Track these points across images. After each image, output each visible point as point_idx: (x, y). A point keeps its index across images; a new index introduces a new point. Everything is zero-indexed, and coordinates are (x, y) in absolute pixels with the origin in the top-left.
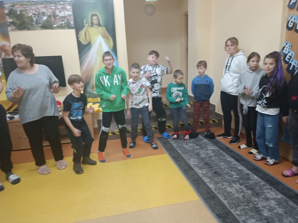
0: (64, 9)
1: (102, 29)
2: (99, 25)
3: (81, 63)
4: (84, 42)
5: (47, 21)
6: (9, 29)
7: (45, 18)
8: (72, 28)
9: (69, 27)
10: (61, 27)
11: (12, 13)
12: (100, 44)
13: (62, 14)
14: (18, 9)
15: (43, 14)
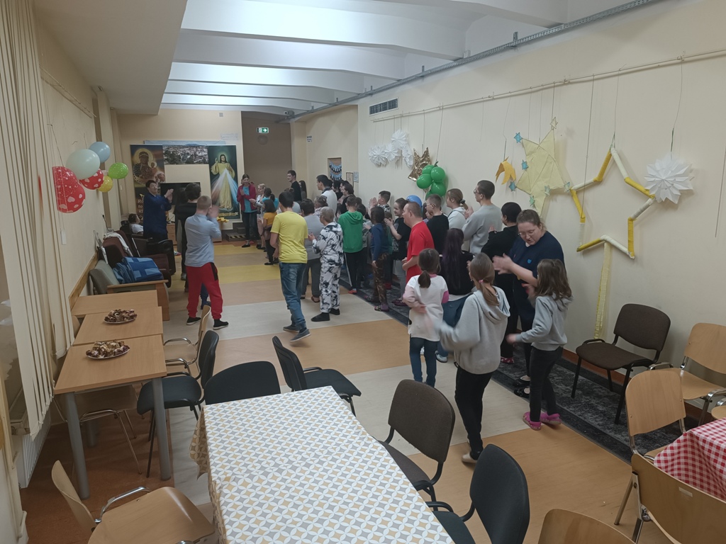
0: (202, 151)
1: (227, 165)
2: (225, 162)
3: (212, 187)
4: (215, 173)
5: (190, 158)
6: (165, 163)
7: (189, 157)
8: (207, 163)
9: (205, 163)
10: (199, 163)
11: (167, 153)
12: (226, 174)
13: (200, 154)
14: (171, 150)
15: (188, 154)
